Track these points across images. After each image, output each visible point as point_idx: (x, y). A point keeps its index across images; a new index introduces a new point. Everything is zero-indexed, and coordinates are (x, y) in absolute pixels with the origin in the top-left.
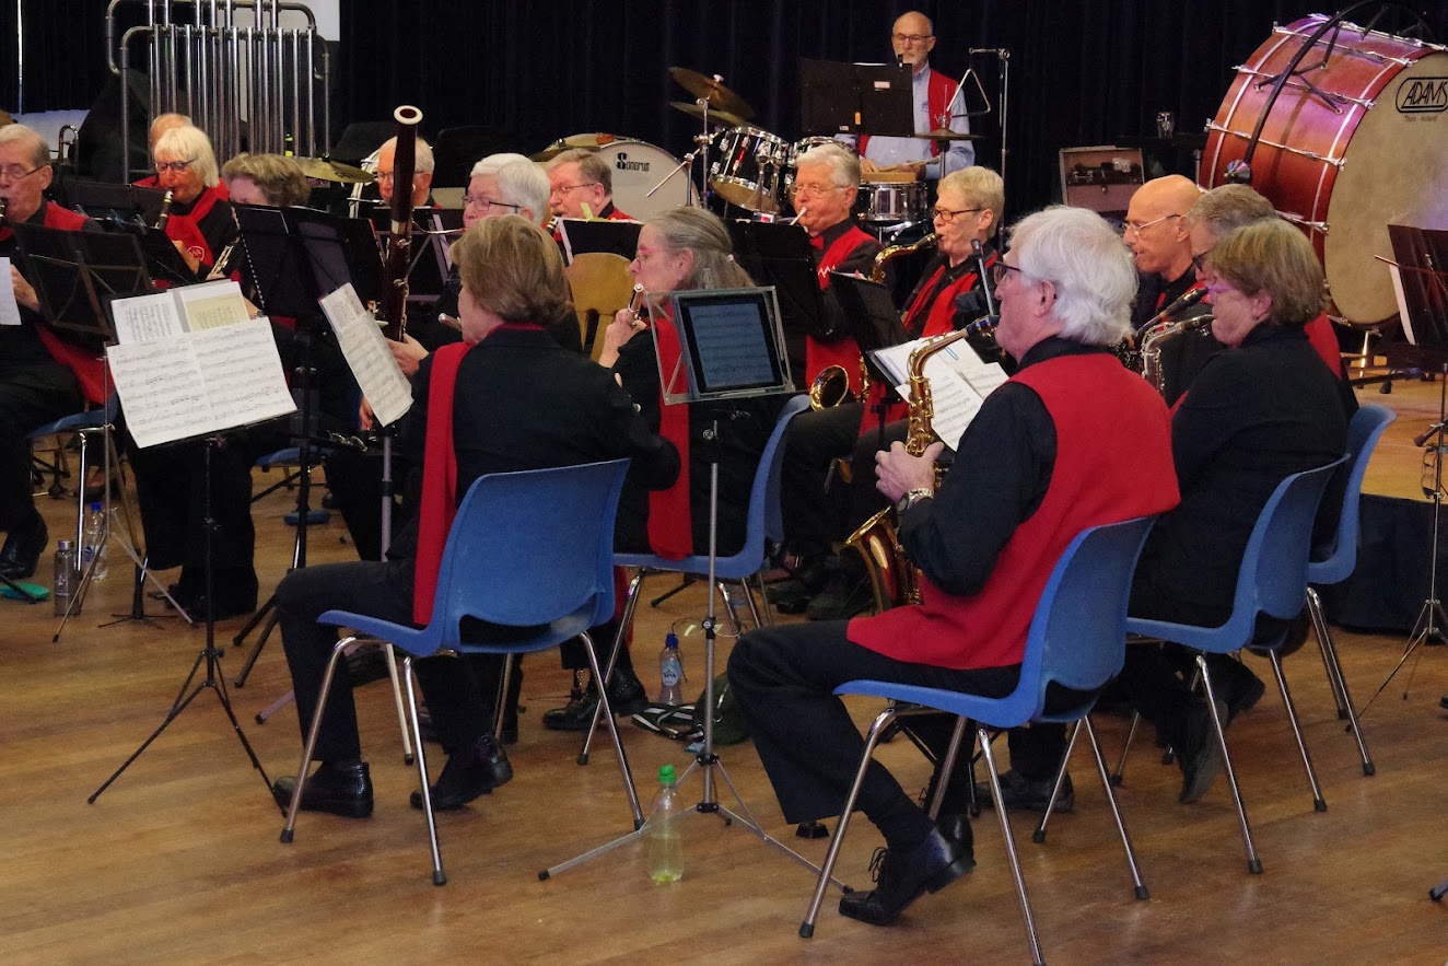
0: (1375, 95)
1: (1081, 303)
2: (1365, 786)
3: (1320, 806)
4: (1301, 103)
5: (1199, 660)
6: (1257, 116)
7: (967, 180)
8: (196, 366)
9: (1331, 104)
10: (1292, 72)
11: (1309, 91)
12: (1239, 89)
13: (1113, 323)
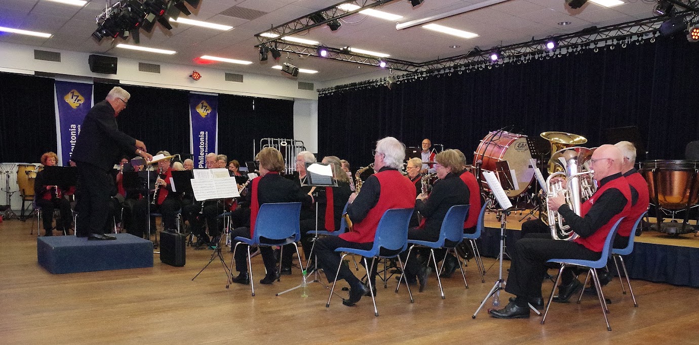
0: (509, 145)
1: (389, 158)
2: (482, 285)
3: (467, 288)
4: (494, 148)
5: (432, 250)
6: (484, 150)
7: (414, 161)
8: (215, 185)
9: (500, 147)
10: (491, 141)
11: (496, 144)
12: (481, 145)
13: (397, 163)
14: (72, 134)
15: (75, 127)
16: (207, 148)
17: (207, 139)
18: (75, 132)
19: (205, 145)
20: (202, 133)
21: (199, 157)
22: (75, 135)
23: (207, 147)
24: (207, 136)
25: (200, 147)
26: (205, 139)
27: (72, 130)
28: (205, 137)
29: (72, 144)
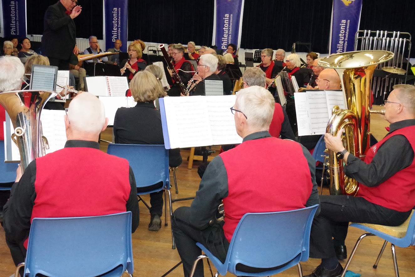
14: (225, 22)
15: (228, 17)
16: (347, 37)
17: (348, 27)
18: (228, 21)
19: (345, 33)
20: (344, 21)
21: (338, 45)
22: (228, 23)
23: (347, 35)
24: (348, 25)
25: (340, 35)
26: (346, 28)
27: (226, 19)
28: (346, 26)
29: (225, 31)
